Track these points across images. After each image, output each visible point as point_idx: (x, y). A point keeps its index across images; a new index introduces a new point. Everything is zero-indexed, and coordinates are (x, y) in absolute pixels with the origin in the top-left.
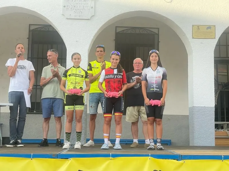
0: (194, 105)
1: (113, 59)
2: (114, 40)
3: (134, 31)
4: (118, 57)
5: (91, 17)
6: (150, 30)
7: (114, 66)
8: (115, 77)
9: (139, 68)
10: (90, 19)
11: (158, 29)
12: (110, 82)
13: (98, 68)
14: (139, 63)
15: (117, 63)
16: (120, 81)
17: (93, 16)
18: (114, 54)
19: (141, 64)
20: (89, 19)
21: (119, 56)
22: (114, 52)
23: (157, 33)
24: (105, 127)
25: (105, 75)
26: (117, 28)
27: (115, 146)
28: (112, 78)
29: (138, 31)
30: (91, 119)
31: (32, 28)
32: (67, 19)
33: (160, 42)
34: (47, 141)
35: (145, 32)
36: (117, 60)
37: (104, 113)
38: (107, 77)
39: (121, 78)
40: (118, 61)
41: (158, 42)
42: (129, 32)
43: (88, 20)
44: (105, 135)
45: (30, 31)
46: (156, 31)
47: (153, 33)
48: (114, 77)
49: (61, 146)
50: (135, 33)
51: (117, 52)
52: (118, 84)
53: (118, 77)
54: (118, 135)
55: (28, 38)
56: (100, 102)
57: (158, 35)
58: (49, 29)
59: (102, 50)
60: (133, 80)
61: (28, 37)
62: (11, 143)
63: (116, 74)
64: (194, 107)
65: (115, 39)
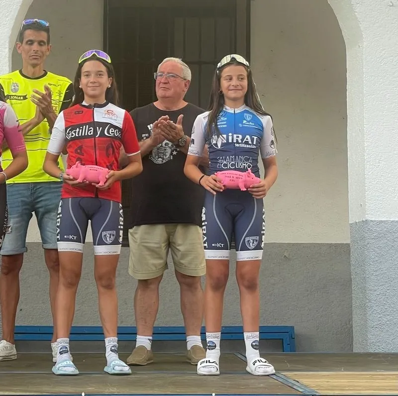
0: (369, 217)
13: (25, 98)
30: (5, 271)
56: (33, 213)
59: (44, 40)
64: (366, 222)
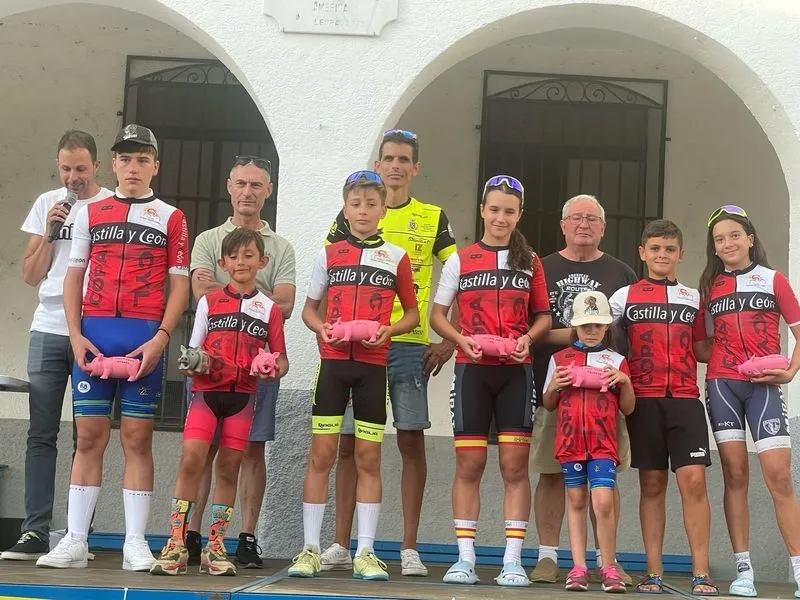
1: (495, 209)
2: (477, 128)
3: (562, 91)
4: (514, 202)
5: (385, 26)
6: (628, 90)
7: (498, 238)
8: (504, 284)
9: (589, 240)
10: (377, 33)
11: (665, 83)
12: (482, 304)
14: (589, 218)
15: (509, 225)
16: (519, 301)
17: (393, 21)
18: (499, 188)
19: (598, 222)
20: (374, 36)
21: (520, 197)
22: (498, 180)
23: (659, 100)
24: (463, 491)
25: (458, 274)
26: (492, 78)
27: (502, 575)
28: (490, 287)
29: (576, 94)
31: (141, 70)
32: (284, 32)
33: (669, 139)
34: (198, 542)
35: (610, 99)
36: (509, 211)
37: (458, 434)
38: (468, 283)
39: (525, 289)
40: (515, 219)
41: (664, 139)
42: (541, 94)
43: (371, 39)
44: (461, 523)
45: (128, 83)
46: (654, 93)
47: (641, 102)
48: (500, 283)
49: (255, 565)
50: (566, 99)
51: (510, 180)
52: (515, 312)
53: (514, 285)
54: (515, 524)
55: (119, 114)
57: (664, 108)
58: (206, 76)
60: (560, 293)
61: (120, 108)
62: (20, 542)
63: (505, 272)
65: (480, 123)
